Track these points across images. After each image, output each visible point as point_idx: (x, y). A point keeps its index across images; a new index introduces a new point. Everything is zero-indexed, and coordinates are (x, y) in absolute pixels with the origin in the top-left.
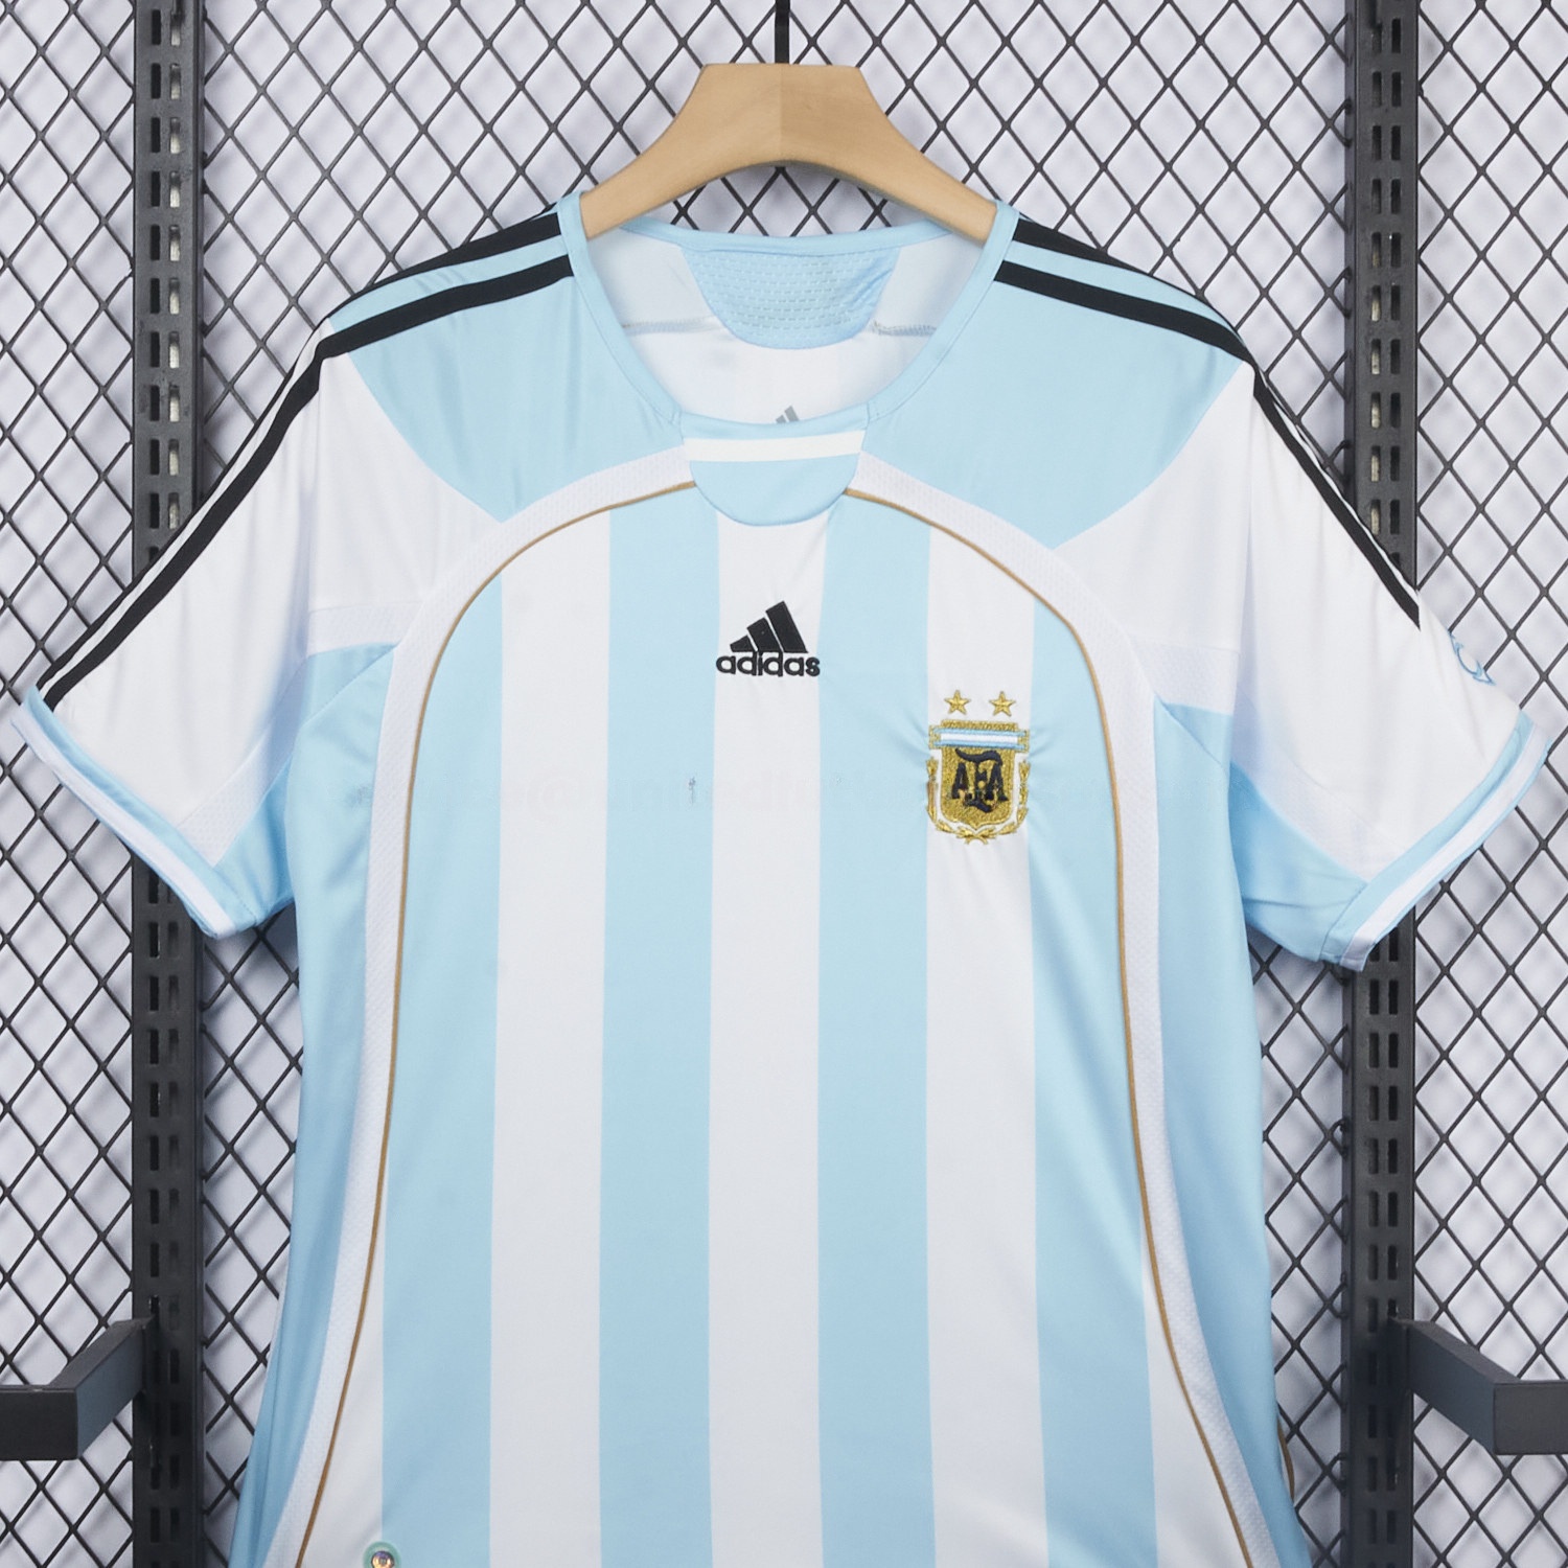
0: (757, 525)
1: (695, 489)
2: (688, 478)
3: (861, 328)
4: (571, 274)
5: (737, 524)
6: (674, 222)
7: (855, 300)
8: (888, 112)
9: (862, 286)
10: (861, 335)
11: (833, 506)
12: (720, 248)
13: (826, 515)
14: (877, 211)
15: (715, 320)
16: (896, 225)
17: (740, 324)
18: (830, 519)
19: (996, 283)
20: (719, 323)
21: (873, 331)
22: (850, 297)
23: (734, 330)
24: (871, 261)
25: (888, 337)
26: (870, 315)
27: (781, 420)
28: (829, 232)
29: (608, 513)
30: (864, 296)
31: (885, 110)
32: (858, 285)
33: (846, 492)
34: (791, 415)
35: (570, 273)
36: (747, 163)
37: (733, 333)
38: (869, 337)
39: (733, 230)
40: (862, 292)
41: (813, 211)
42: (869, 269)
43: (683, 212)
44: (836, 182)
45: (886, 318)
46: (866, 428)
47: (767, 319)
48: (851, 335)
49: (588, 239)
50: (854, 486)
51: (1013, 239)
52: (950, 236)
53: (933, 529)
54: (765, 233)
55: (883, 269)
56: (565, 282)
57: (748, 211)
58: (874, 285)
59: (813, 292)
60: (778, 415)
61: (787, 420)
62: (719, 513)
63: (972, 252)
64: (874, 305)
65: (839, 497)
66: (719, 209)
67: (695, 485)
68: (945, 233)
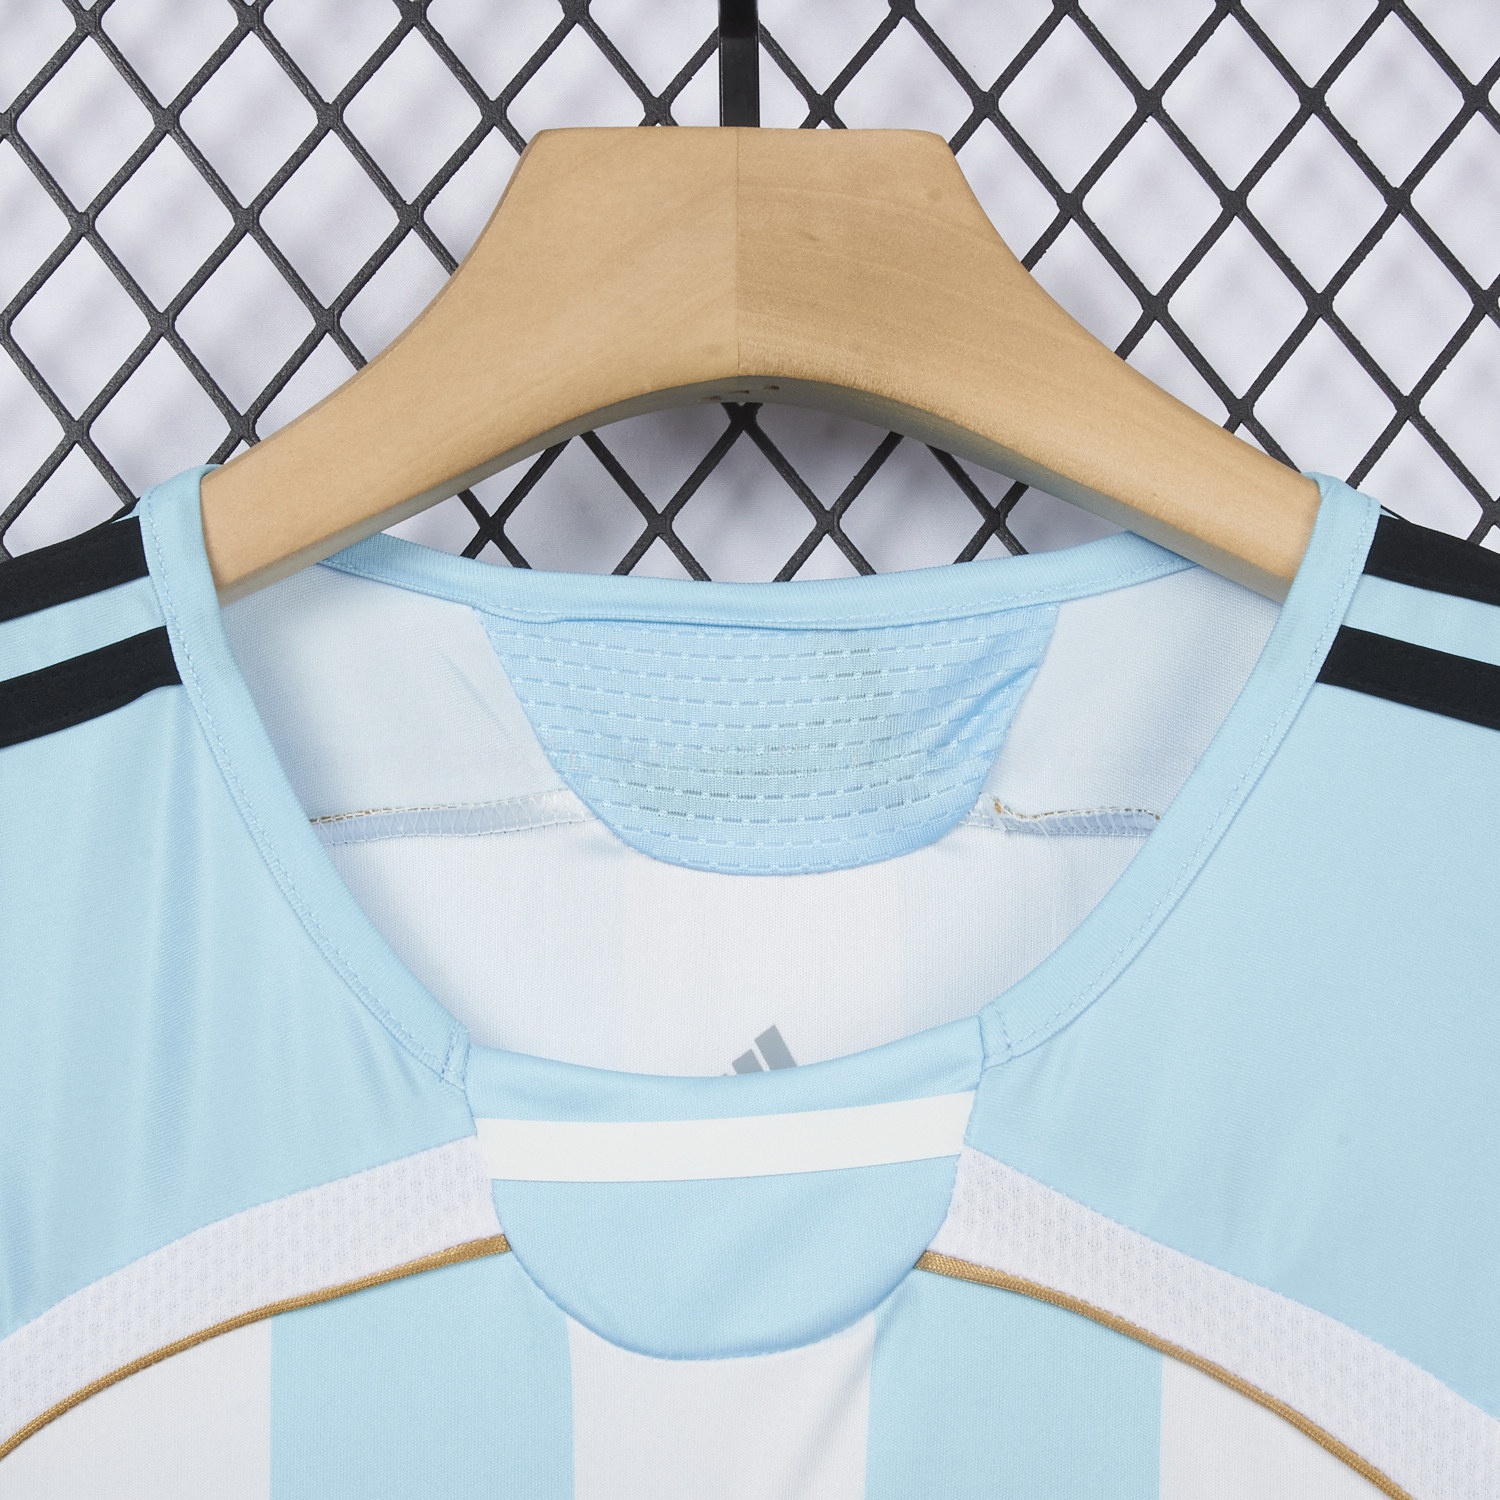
0: (677, 1356)
1: (509, 1256)
2: (487, 1228)
3: (959, 818)
4: (175, 680)
5: (621, 1351)
6: (471, 551)
7: (944, 743)
8: (1030, 260)
9: (961, 704)
10: (957, 836)
11: (887, 1304)
12: (586, 613)
13: (869, 1323)
14: (995, 522)
15: (569, 802)
16: (1039, 550)
17: (635, 808)
18: (880, 1336)
19: (1323, 688)
20: (580, 809)
21: (992, 824)
22: (929, 736)
23: (619, 827)
24: (982, 639)
25: (1030, 841)
26: (981, 784)
27: (745, 1065)
28: (864, 568)
29: (268, 1323)
30: (965, 734)
31: (1021, 253)
32: (947, 703)
33: (923, 1261)
34: (773, 1052)
35: (171, 677)
36: (647, 384)
37: (617, 834)
38: (979, 841)
39: (624, 569)
40: (962, 720)
41: (828, 523)
42: (978, 662)
43: (491, 529)
44: (892, 441)
45: (1025, 794)
46: (976, 1087)
47: (706, 795)
48: (932, 837)
49: (219, 585)
50: (946, 1244)
51: (1367, 571)
52: (1192, 575)
53: (1168, 1365)
54: (698, 573)
55: (1015, 661)
56: (157, 702)
57: (660, 525)
58: (992, 705)
59: (828, 724)
60: (740, 1052)
61: (765, 1066)
62: (571, 1323)
63: (1248, 616)
64: (995, 754)
65: (907, 1273)
66: (585, 524)
67: (508, 1247)
68: (1179, 565)
